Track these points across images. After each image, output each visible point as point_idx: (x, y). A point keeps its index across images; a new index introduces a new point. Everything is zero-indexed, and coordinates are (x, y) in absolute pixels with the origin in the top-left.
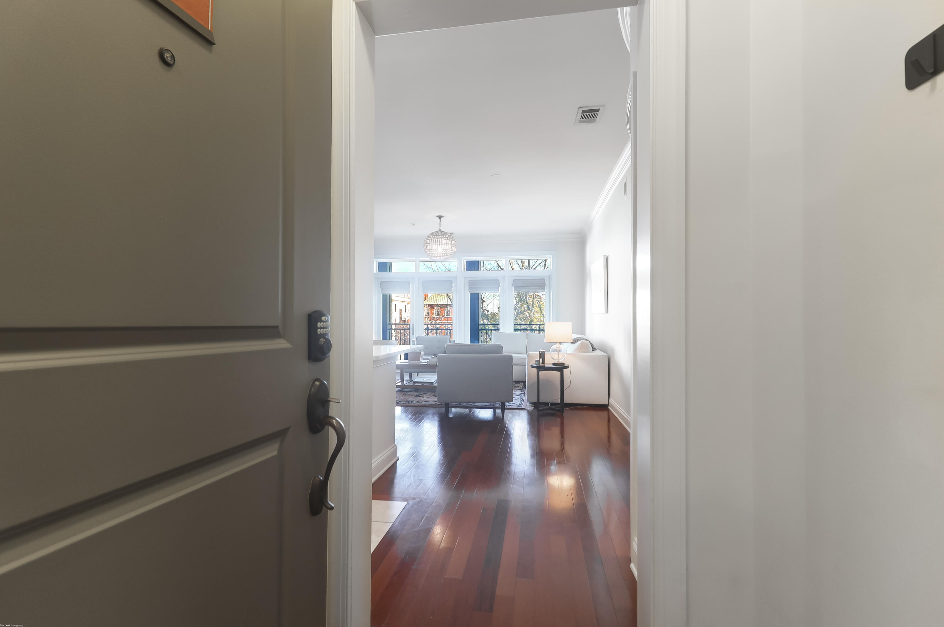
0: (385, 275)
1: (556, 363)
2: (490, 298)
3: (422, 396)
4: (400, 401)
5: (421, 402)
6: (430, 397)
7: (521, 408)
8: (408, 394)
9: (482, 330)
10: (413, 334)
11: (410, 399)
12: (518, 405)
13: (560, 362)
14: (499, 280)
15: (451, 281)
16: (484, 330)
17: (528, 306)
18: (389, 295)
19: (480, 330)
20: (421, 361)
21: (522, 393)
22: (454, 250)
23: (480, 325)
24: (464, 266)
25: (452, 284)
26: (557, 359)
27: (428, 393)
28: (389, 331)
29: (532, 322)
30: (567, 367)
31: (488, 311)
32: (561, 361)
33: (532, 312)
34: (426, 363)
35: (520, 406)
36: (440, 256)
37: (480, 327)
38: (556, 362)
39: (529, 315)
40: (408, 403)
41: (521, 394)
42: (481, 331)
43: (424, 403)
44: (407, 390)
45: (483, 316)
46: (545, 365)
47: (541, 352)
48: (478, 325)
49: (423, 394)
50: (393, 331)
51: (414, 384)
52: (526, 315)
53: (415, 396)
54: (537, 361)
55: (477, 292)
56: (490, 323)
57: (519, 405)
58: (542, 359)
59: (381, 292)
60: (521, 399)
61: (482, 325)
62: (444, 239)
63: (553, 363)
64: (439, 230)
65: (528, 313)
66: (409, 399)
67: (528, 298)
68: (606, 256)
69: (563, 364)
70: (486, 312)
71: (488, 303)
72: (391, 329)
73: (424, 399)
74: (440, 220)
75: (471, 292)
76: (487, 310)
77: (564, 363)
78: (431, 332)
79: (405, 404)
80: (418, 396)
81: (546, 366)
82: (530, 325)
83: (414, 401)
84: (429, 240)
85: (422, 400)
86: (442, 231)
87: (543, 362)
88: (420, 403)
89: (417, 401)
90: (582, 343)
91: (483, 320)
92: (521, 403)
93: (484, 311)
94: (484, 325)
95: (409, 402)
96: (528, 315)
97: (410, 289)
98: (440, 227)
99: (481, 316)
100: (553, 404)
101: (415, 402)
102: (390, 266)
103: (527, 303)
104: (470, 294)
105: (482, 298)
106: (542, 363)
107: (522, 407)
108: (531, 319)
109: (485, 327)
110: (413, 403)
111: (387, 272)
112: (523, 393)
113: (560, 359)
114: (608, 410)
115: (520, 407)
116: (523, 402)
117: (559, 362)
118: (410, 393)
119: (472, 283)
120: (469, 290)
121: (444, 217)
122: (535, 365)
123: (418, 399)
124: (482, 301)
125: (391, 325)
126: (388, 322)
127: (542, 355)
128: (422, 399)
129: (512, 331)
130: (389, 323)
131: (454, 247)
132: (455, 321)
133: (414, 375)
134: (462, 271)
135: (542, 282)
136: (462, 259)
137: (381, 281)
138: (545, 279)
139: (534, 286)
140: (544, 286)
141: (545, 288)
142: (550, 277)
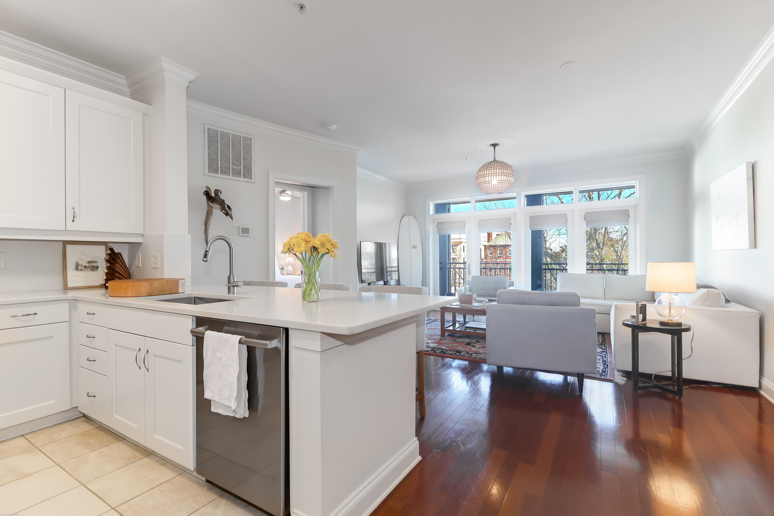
0: (443, 216)
1: (667, 321)
2: (554, 236)
3: (474, 345)
4: (447, 351)
5: (471, 354)
6: (482, 347)
7: (605, 378)
8: (459, 340)
9: (545, 269)
10: (469, 274)
11: (460, 348)
12: (600, 372)
13: (674, 321)
14: (566, 214)
15: (510, 219)
16: (547, 270)
17: (598, 244)
18: (448, 235)
19: (544, 269)
20: (473, 304)
21: (602, 350)
22: (510, 180)
23: (544, 264)
24: (524, 201)
25: (511, 221)
26: (669, 315)
27: (481, 341)
28: (449, 270)
29: (602, 260)
30: (688, 330)
31: (551, 250)
32: (676, 319)
33: (603, 250)
34: (479, 307)
35: (604, 374)
36: (494, 188)
37: (544, 267)
38: (665, 320)
39: (599, 253)
40: (455, 354)
41: (602, 352)
42: (544, 271)
43: (473, 357)
44: (458, 335)
45: (545, 255)
46: (645, 324)
47: (640, 306)
48: (540, 264)
49: (474, 342)
50: (452, 270)
51: (465, 329)
53: (466, 345)
54: (633, 317)
55: (540, 229)
56: (554, 263)
57: (602, 373)
58: (642, 315)
59: (438, 232)
60: (603, 361)
61: (545, 264)
62: (499, 169)
63: (661, 322)
64: (494, 160)
65: (598, 251)
66: (458, 348)
67: (597, 235)
68: (751, 162)
69: (680, 325)
70: (549, 251)
71: (551, 242)
72: (450, 268)
73: (476, 349)
74: (495, 149)
75: (532, 229)
76: (550, 248)
77: (681, 323)
78: (490, 271)
79: (452, 354)
80: (469, 344)
81: (648, 325)
82: (600, 264)
83: (463, 351)
84: (482, 172)
85: (473, 351)
86: (496, 161)
87: (644, 319)
88: (469, 356)
89: (467, 353)
90: (708, 292)
91: (546, 258)
92: (605, 368)
93: (547, 250)
94: (547, 264)
95: (457, 352)
96: (598, 253)
97: (466, 228)
98: (495, 156)
99: (544, 255)
100: (659, 378)
101: (464, 353)
102: (448, 209)
103: (597, 240)
104: (532, 231)
105: (544, 237)
106: (642, 321)
107: (608, 378)
108: (602, 257)
109: (548, 267)
110: (462, 354)
111: (446, 212)
112: (605, 352)
113: (674, 317)
114: (760, 397)
115: (605, 376)
116: (607, 367)
117: (672, 320)
118: (461, 339)
119: (533, 219)
120: (530, 227)
121: (500, 145)
122: (630, 323)
123: (468, 348)
124: (545, 240)
125: (450, 264)
126: (447, 262)
127: (643, 310)
128: (473, 349)
129: (584, 272)
130: (449, 262)
131: (511, 177)
132: (513, 261)
133: (468, 317)
134: (522, 206)
135: (625, 214)
136: (522, 193)
137: (438, 222)
138: (629, 210)
139: (614, 219)
140: (627, 218)
141: (628, 221)
142: (636, 207)
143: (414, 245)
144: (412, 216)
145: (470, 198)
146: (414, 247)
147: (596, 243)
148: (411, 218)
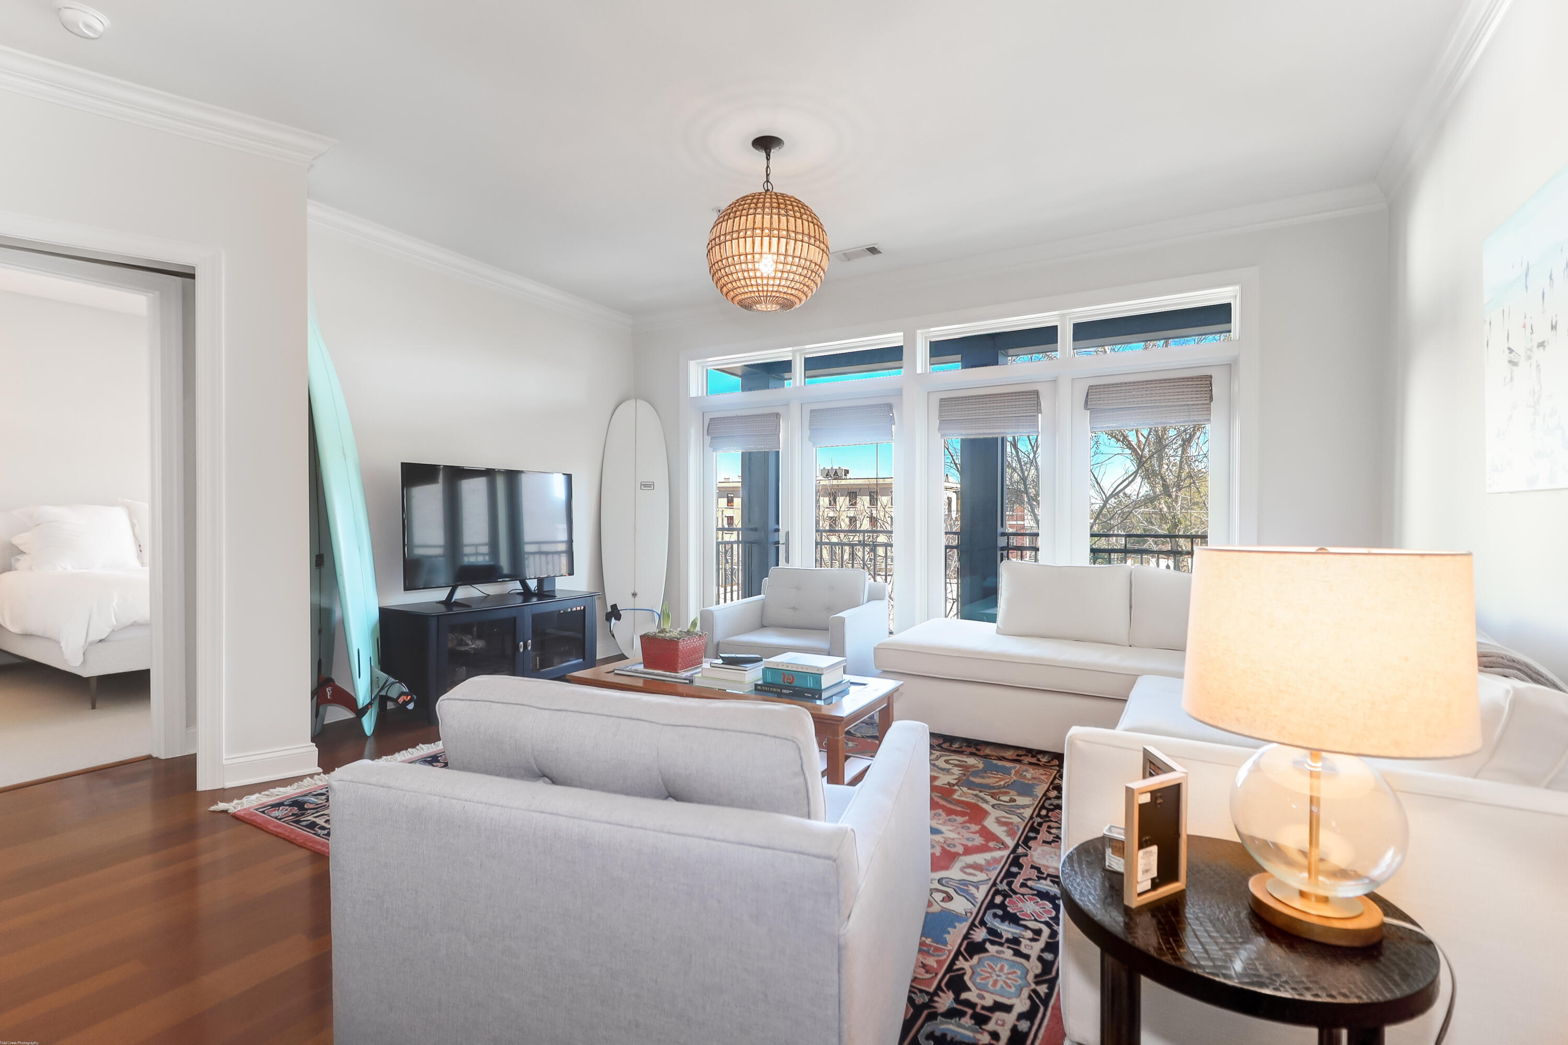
14: (1036, 393)
15: (890, 407)
17: (1165, 487)
19: (1003, 549)
29: (1175, 525)
33: (1177, 502)
37: (1002, 542)
39: (1169, 508)
52: (1161, 510)
59: (710, 444)
64: (765, 189)
74: (768, 159)
86: (772, 192)
96: (1165, 509)
97: (780, 433)
98: (768, 181)
106: (1155, 884)
119: (948, 407)
120: (940, 429)
121: (785, 144)
129: (1084, 558)
134: (919, 371)
135: (1198, 389)
136: (919, 332)
137: (711, 419)
138: (1211, 377)
139: (1169, 404)
140: (1207, 402)
141: (1209, 410)
142: (1230, 367)
143: (649, 479)
144: (646, 401)
145: (790, 349)
146: (647, 486)
147: (1163, 484)
148: (642, 404)
